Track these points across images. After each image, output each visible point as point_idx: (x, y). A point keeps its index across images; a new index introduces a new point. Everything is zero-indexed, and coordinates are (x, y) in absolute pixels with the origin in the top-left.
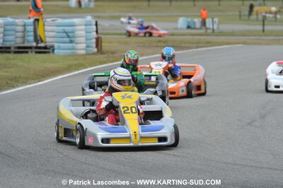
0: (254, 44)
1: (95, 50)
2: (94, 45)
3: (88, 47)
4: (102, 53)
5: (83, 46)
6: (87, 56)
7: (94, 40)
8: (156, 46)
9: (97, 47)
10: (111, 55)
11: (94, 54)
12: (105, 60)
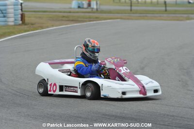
0: (128, 19)
1: (21, 22)
2: (20, 19)
3: (16, 20)
4: (26, 25)
5: (12, 19)
6: (16, 27)
7: (20, 16)
8: (62, 20)
9: (22, 20)
10: (32, 26)
11: (20, 25)
12: (28, 29)
